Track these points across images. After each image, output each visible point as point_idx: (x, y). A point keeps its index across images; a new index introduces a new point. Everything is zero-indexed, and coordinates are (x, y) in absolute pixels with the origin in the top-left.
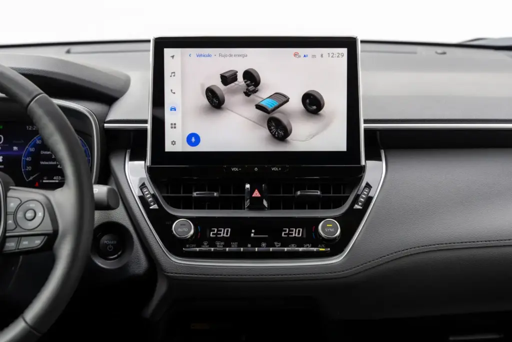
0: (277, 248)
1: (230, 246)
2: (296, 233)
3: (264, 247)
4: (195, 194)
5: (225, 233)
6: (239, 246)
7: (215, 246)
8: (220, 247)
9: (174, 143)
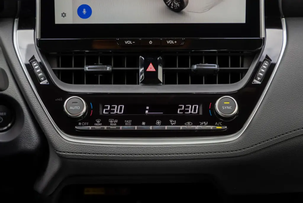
0: (173, 127)
1: (124, 124)
2: (192, 110)
3: (158, 126)
4: (87, 68)
5: (118, 110)
6: (133, 124)
7: (108, 124)
8: (113, 125)
9: (64, 15)
